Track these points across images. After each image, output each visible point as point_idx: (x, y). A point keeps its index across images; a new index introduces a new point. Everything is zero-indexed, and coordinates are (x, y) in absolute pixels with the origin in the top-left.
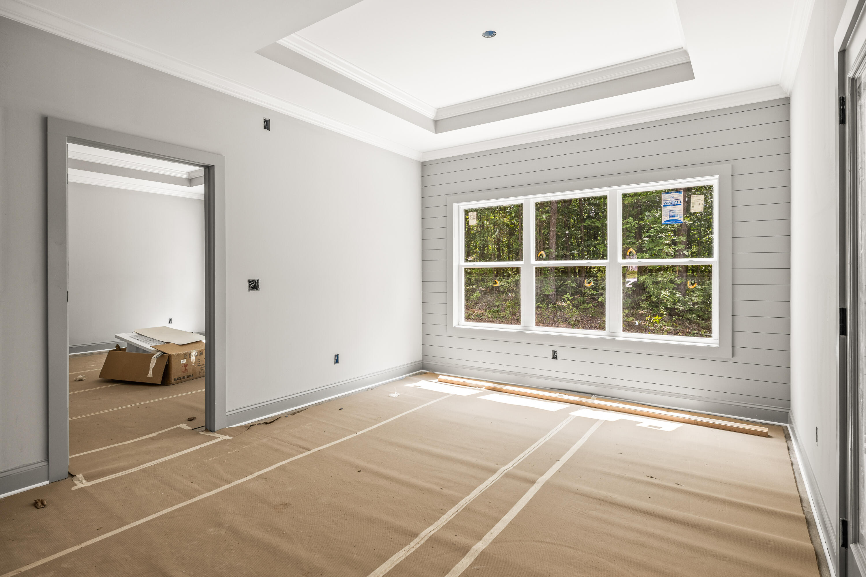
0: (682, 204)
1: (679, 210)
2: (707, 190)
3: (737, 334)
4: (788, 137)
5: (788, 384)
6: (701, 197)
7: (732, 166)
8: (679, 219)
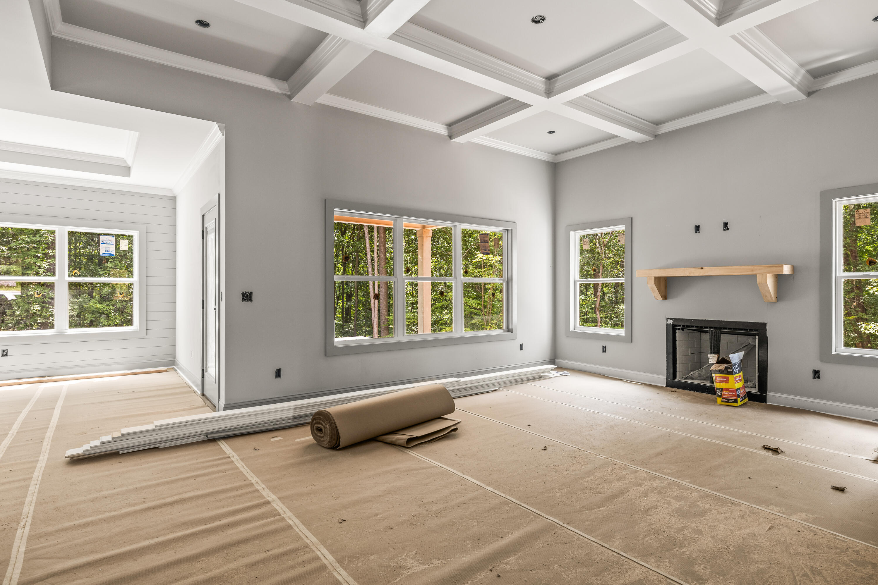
0: (114, 244)
1: (112, 248)
2: (130, 238)
3: (149, 322)
4: (175, 217)
5: (174, 346)
6: (126, 242)
7: (147, 227)
8: (112, 253)
